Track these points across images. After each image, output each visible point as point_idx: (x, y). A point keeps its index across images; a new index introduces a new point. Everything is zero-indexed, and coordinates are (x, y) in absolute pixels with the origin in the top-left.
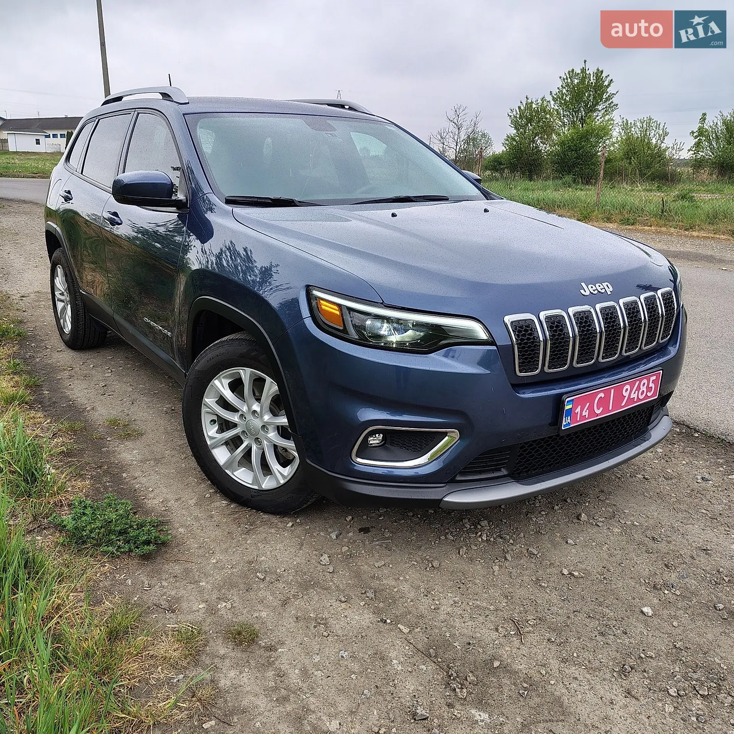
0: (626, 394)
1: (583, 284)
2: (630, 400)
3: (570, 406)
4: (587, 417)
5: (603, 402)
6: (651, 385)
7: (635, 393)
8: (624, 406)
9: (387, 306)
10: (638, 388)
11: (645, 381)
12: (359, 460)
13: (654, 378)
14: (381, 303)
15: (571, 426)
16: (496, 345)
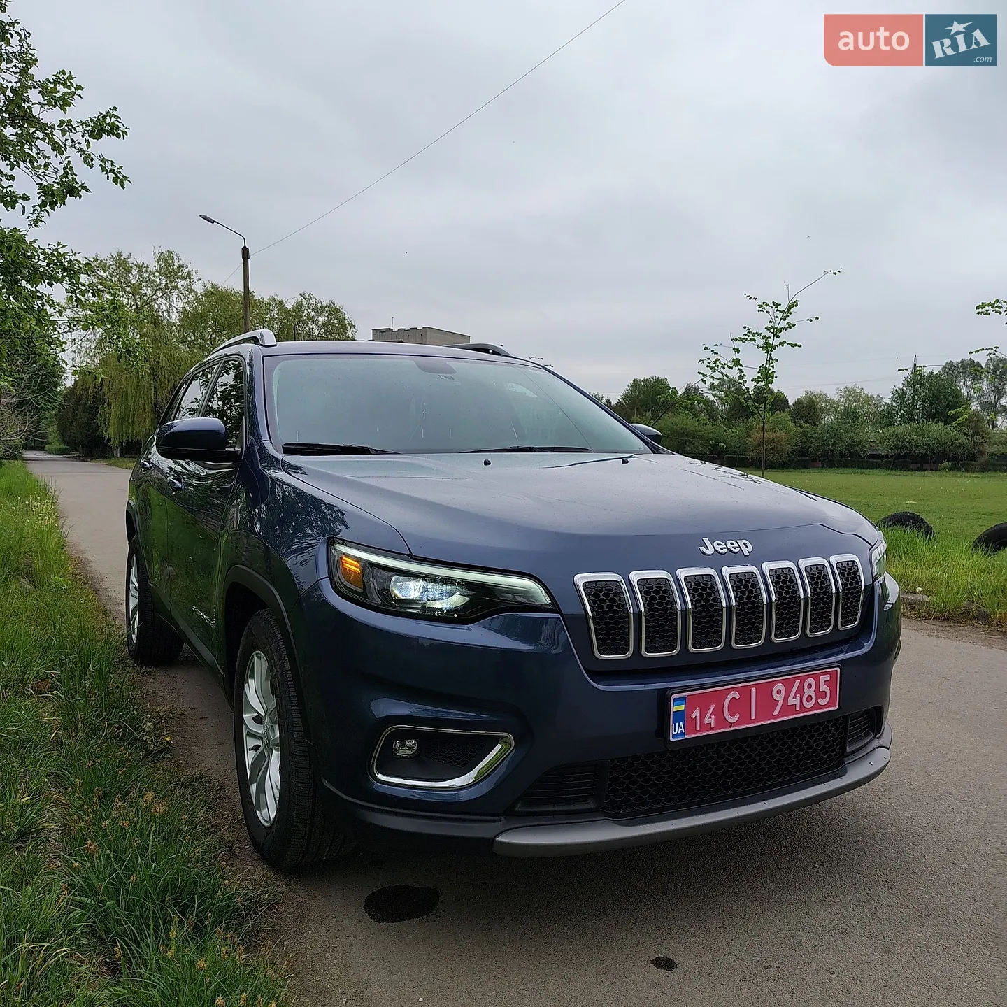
0: (779, 698)
1: (706, 540)
2: (787, 708)
3: (682, 707)
4: (713, 726)
5: (740, 706)
6: (823, 688)
7: (795, 697)
8: (777, 716)
9: (415, 559)
10: (800, 691)
11: (811, 680)
12: (381, 777)
13: (827, 677)
14: (408, 555)
15: (686, 737)
16: (560, 612)
